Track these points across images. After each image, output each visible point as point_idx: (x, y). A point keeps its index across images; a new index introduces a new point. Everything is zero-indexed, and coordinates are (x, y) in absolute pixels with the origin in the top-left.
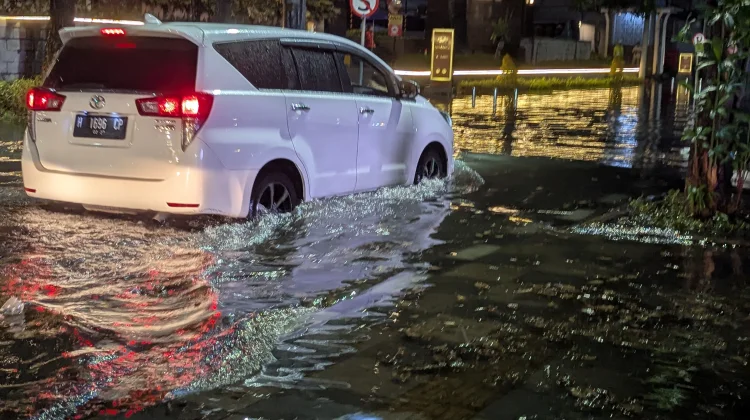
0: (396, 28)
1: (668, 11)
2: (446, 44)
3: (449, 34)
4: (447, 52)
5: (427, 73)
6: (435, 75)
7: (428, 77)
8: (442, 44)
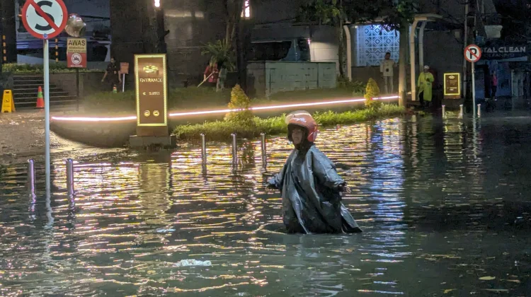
0: (79, 57)
1: (423, 19)
2: (157, 75)
3: (159, 61)
4: (158, 86)
5: (132, 118)
6: (143, 119)
7: (135, 123)
8: (149, 76)
